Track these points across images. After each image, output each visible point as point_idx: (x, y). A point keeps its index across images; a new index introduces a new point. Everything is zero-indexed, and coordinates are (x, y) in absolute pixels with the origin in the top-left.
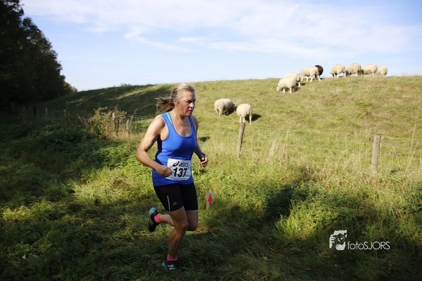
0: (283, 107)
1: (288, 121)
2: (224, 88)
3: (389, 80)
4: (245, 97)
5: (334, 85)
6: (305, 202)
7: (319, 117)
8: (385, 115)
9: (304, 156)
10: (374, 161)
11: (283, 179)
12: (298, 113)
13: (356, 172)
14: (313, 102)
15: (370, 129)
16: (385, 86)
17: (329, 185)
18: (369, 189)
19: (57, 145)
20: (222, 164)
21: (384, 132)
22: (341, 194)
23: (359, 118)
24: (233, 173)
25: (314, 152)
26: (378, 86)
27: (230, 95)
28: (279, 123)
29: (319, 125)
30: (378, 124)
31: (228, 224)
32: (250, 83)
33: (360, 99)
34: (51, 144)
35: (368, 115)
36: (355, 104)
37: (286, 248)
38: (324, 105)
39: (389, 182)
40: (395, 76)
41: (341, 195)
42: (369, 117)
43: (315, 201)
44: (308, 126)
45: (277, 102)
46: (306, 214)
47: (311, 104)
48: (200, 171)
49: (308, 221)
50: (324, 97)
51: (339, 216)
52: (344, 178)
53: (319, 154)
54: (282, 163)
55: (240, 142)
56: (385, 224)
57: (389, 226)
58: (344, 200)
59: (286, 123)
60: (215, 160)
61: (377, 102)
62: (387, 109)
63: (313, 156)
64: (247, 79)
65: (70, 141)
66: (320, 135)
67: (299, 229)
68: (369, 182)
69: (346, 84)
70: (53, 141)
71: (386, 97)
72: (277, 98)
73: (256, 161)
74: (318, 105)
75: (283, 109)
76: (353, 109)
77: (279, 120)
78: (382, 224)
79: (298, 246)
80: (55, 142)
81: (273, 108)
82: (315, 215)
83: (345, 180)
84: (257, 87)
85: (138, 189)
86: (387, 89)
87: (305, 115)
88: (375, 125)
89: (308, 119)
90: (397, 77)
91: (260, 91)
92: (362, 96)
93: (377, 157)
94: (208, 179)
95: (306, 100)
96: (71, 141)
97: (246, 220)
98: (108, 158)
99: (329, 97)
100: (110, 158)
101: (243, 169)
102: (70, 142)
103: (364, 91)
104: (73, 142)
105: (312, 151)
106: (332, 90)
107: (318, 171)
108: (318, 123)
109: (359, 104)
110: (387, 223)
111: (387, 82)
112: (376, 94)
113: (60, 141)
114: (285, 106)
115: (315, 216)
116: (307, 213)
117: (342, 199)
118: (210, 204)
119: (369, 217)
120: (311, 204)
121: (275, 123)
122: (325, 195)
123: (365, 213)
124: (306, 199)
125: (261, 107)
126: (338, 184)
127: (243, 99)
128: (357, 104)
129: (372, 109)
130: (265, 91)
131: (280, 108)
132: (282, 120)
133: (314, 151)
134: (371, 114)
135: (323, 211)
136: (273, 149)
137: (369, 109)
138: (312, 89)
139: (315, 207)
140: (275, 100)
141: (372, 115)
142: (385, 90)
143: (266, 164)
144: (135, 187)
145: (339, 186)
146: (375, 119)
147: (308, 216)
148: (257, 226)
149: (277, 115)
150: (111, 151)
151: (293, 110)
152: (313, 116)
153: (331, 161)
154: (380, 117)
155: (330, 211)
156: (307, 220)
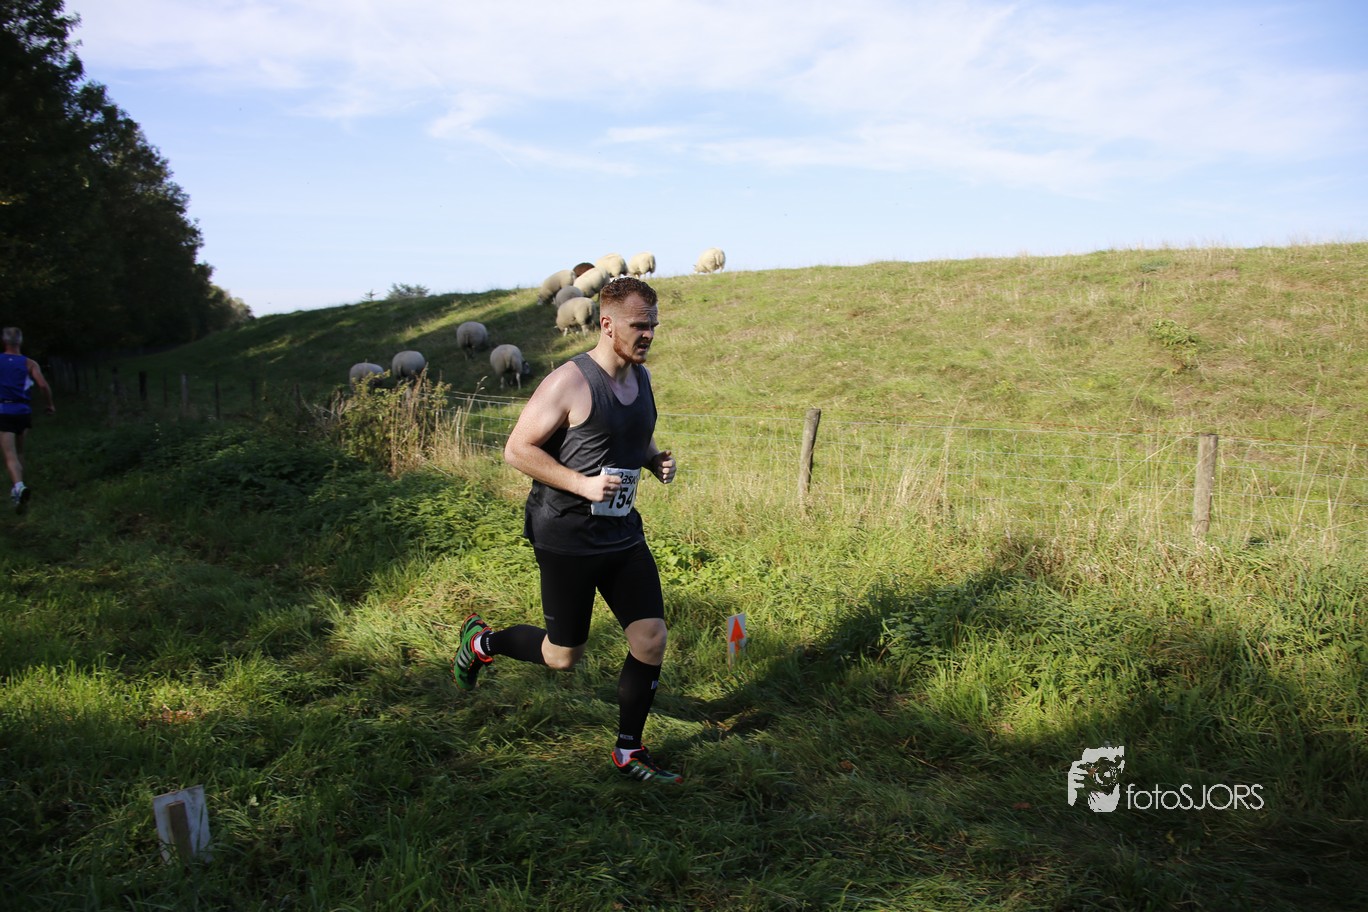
0: (927, 354)
1: (943, 398)
2: (738, 297)
3: (1249, 260)
4: (807, 324)
5: (1079, 282)
6: (1007, 632)
7: (1037, 383)
8: (1238, 370)
9: (996, 503)
10: (1199, 512)
11: (939, 572)
12: (973, 371)
13: (1148, 543)
14: (1018, 336)
15: (1193, 414)
16: (1239, 279)
17: (1073, 583)
18: (1186, 590)
19: (246, 492)
20: (756, 533)
21: (1234, 422)
22: (1105, 606)
23: (1160, 381)
24: (791, 560)
25: (1026, 490)
26: (1215, 279)
27: (760, 321)
28: (916, 404)
29: (1038, 408)
30: (1216, 400)
31: (794, 698)
32: (819, 278)
33: (1160, 323)
34: (229, 490)
35: (1188, 371)
36: (1147, 340)
37: (959, 754)
38: (1053, 346)
39: (1242, 569)
40: (1270, 245)
41: (1107, 610)
42: (1188, 377)
43: (1033, 628)
44: (1006, 411)
45: (904, 340)
46: (1011, 665)
47: (1011, 343)
48: (695, 555)
49: (1016, 684)
50: (1050, 319)
51: (1102, 666)
52: (1114, 562)
53: (1040, 497)
54: (935, 525)
55: (805, 466)
56: (1229, 685)
57: (1237, 688)
58: (1115, 623)
59: (937, 403)
60: (734, 521)
61: (1213, 331)
62: (1245, 352)
63: (1024, 501)
64: (808, 266)
65: (282, 477)
66: (1042, 437)
67: (993, 705)
68: (1184, 573)
69: (1117, 277)
70: (232, 481)
71: (1240, 315)
72: (906, 327)
73: (857, 520)
74: (1034, 346)
75: (926, 359)
76: (1140, 354)
77: (914, 394)
78: (1219, 683)
79: (992, 749)
80: (239, 482)
81: (894, 358)
82: (1035, 666)
83: (1117, 567)
84: (840, 291)
85: (519, 614)
86: (1243, 290)
87: (994, 377)
88: (1208, 404)
89: (1005, 389)
90: (1273, 250)
91: (851, 306)
92: (1167, 314)
93: (1207, 500)
94: (720, 580)
95: (994, 331)
96: (288, 477)
97: (842, 687)
98: (415, 525)
99: (1065, 320)
100: (423, 526)
101: (820, 547)
102: (285, 481)
103: (1174, 296)
104: (291, 482)
105: (1019, 489)
106: (1075, 297)
107: (1039, 545)
108: (1034, 402)
109: (1160, 340)
110: (1233, 682)
111: (1243, 266)
112: (1210, 305)
113: (256, 480)
114: (932, 350)
115: (1036, 670)
116: (1014, 662)
117: (1108, 620)
118: (738, 646)
119: (1183, 668)
120: (1022, 638)
121: (903, 403)
122: (1061, 612)
123: (1174, 658)
124: (1009, 623)
125: (855, 355)
126: (1097, 580)
127: (799, 332)
128: (1152, 340)
129: (1199, 352)
130: (869, 304)
131: (917, 357)
132: (923, 395)
133: (1026, 486)
134: (1194, 370)
135: (1056, 653)
136: (906, 483)
137: (1189, 354)
138: (1013, 296)
139: (1035, 644)
140: (899, 333)
141: (1200, 374)
142: (1236, 293)
143: (887, 529)
144: (512, 606)
145: (1101, 585)
146: (1208, 384)
147: (1016, 669)
148: (874, 702)
149: (908, 379)
150: (421, 505)
151: (958, 362)
152: (1019, 379)
153: (1075, 516)
154: (1222, 379)
155: (1074, 652)
156: (1014, 681)
